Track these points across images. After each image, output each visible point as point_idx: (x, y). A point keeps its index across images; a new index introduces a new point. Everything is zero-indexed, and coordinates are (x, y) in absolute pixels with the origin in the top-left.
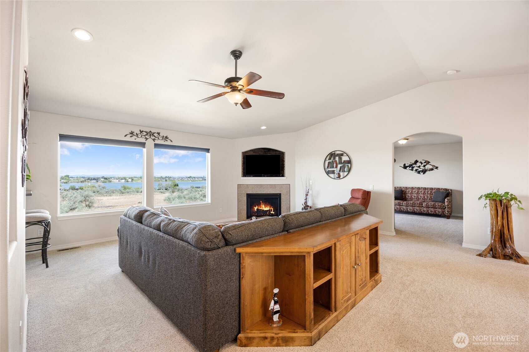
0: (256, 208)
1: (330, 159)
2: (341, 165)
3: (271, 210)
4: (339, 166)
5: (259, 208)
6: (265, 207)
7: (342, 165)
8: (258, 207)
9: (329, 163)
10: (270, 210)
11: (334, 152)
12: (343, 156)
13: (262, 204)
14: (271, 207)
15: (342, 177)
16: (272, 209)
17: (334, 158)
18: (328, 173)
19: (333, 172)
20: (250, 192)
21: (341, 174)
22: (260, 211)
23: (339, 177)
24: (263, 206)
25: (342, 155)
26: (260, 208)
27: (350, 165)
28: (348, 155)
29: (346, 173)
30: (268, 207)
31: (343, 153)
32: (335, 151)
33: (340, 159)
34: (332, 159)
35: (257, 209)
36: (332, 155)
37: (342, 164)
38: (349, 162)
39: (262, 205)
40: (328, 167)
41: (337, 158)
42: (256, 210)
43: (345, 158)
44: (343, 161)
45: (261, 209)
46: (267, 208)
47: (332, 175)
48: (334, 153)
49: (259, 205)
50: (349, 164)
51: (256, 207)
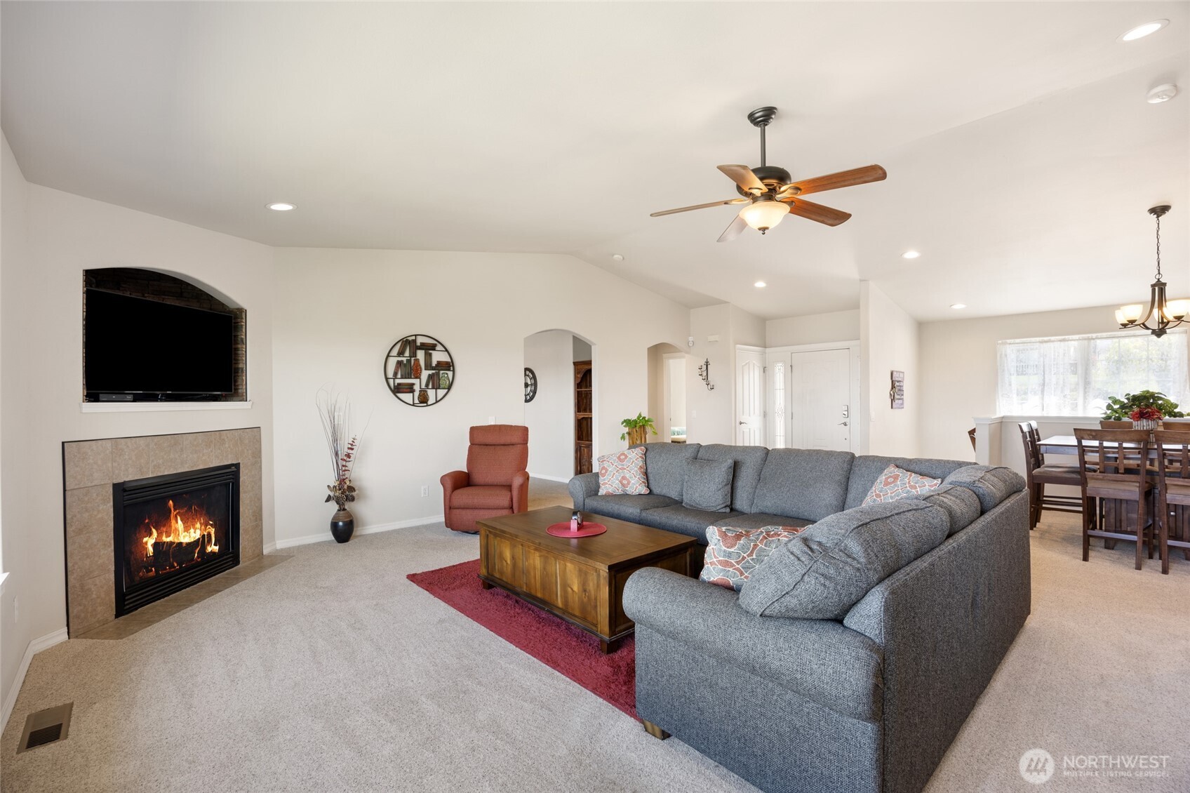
0: (149, 542)
1: (401, 353)
2: (431, 372)
3: (209, 535)
4: (425, 374)
5: (165, 539)
6: (187, 529)
7: (434, 372)
8: (160, 534)
9: (399, 363)
10: (204, 535)
11: (414, 338)
12: (434, 350)
13: (173, 513)
14: (206, 524)
15: (431, 400)
16: (213, 531)
17: (413, 354)
18: (397, 390)
19: (410, 389)
20: (130, 474)
21: (431, 393)
22: (166, 553)
23: (424, 400)
24: (180, 525)
25: (433, 347)
26: (168, 536)
27: (450, 374)
28: (447, 350)
29: (441, 392)
30: (198, 525)
31: (435, 342)
32: (416, 335)
33: (428, 357)
34: (407, 353)
35: (156, 545)
36: (408, 344)
37: (433, 370)
38: (449, 366)
39: (173, 522)
40: (395, 374)
41: (421, 355)
42: (151, 550)
43: (438, 357)
44: (434, 364)
45: (172, 543)
46: (192, 530)
47: (407, 397)
48: (415, 341)
49: (162, 521)
50: (449, 370)
51: (150, 534)
